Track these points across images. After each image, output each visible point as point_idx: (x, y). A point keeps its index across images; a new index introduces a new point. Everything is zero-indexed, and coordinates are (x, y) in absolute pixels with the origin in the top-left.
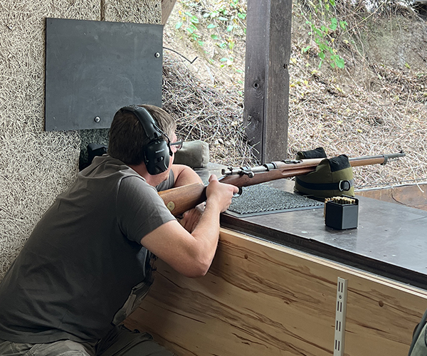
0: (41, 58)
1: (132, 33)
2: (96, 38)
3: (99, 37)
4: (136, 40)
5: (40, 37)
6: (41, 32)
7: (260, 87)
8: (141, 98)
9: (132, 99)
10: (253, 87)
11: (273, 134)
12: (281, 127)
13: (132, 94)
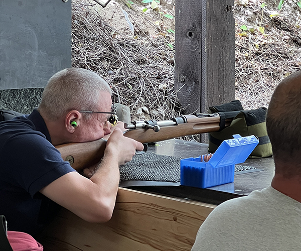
7: (196, 37)
8: (47, 52)
9: (36, 54)
10: (187, 37)
11: (214, 98)
12: (226, 89)
13: (37, 47)
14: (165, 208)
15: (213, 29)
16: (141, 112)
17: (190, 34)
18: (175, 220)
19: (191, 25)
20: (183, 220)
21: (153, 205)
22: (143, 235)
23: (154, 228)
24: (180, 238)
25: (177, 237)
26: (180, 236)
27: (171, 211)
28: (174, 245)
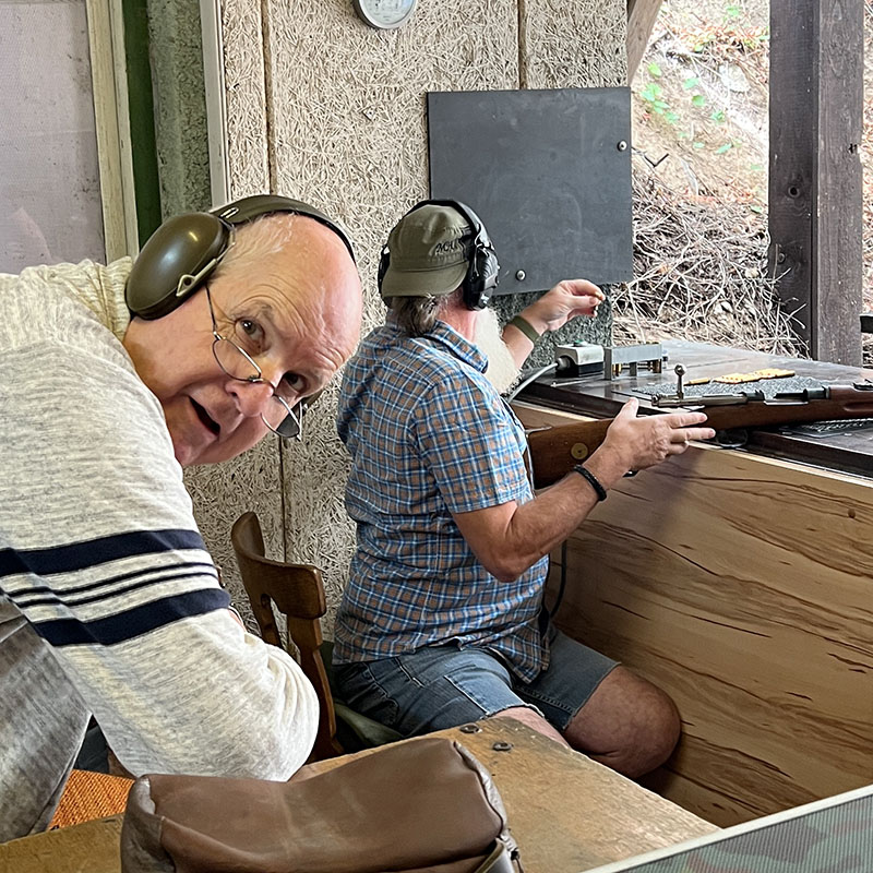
0: (422, 168)
1: (575, 107)
2: (514, 122)
3: (519, 120)
4: (583, 122)
5: (419, 129)
6: (419, 120)
7: (802, 195)
8: (596, 231)
9: (579, 233)
10: (788, 196)
11: (832, 287)
12: (849, 272)
13: (580, 224)
14: (832, 495)
15: (830, 182)
16: (721, 311)
17: (794, 191)
18: (852, 516)
19: (794, 178)
20: (868, 517)
21: (808, 488)
22: (790, 538)
23: (809, 526)
24: (861, 548)
25: (855, 545)
26: (862, 544)
27: (844, 502)
28: (851, 559)
